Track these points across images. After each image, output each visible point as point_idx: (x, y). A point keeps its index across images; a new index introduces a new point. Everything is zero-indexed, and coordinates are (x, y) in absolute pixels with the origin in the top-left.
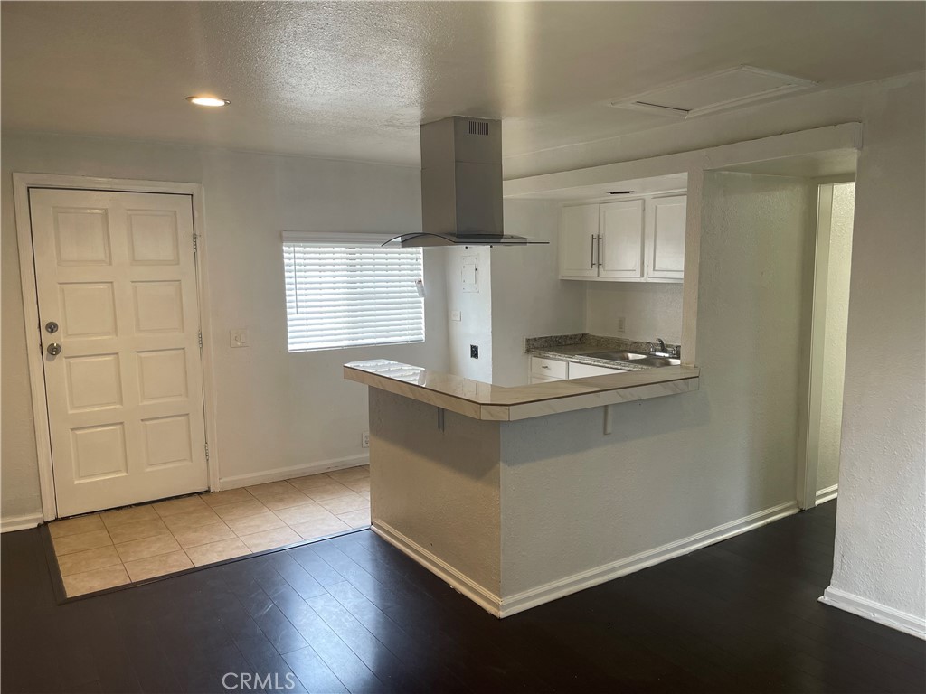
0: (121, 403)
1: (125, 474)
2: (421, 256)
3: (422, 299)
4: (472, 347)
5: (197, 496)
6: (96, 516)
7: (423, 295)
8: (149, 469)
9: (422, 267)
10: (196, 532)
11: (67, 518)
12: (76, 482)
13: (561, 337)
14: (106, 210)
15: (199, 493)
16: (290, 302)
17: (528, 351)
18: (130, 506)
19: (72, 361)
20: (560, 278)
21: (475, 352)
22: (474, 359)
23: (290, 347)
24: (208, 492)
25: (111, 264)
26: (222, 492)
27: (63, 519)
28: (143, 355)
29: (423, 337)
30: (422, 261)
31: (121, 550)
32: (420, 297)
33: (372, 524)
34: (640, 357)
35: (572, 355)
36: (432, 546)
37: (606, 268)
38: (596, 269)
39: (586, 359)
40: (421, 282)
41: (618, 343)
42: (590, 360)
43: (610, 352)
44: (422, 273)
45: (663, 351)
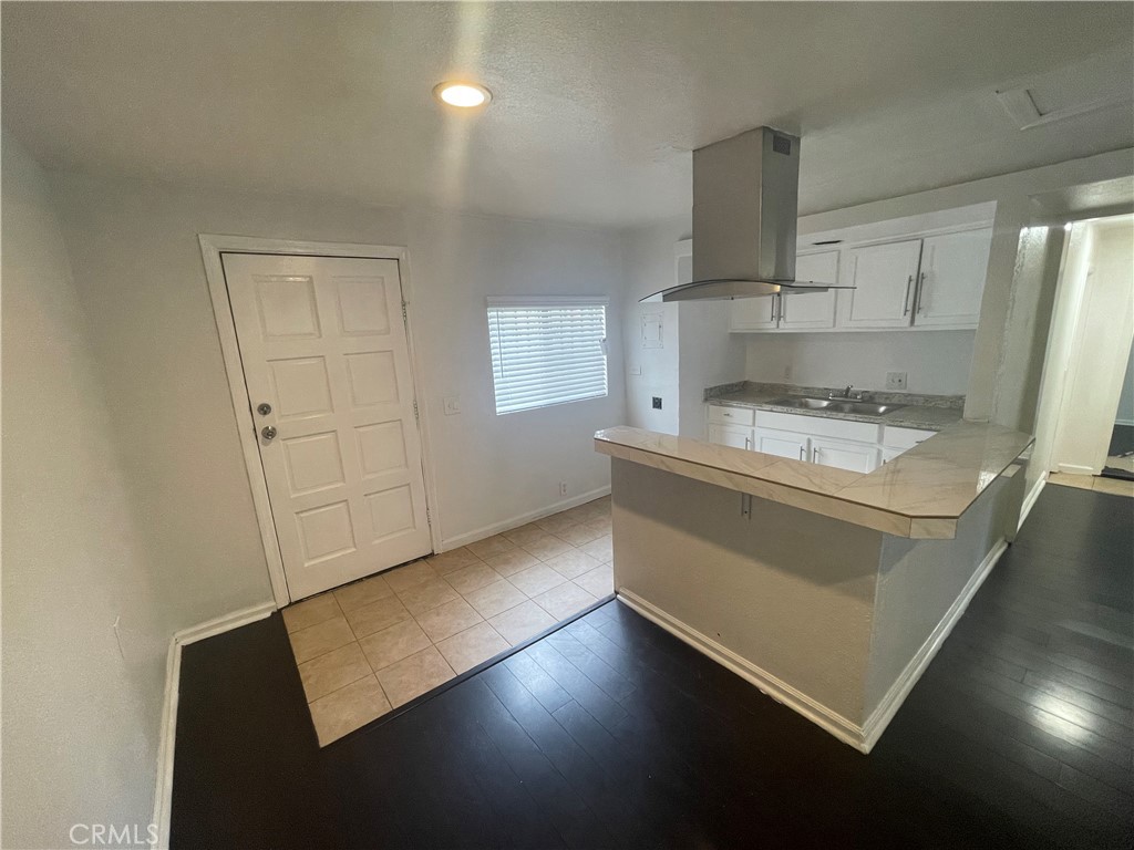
0: (344, 481)
1: (354, 549)
2: (604, 317)
3: (605, 357)
4: (654, 399)
5: (423, 561)
6: (330, 595)
7: (607, 353)
8: (377, 542)
9: (604, 327)
10: (438, 615)
11: (301, 601)
12: (306, 565)
13: (729, 385)
14: (311, 277)
15: (424, 558)
16: (496, 366)
17: (706, 400)
18: (360, 580)
19: (289, 442)
20: (730, 331)
21: (657, 403)
22: (656, 409)
23: (498, 410)
24: (432, 554)
25: (321, 336)
26: (447, 554)
27: (297, 602)
28: (361, 430)
29: (606, 391)
30: (604, 323)
31: (367, 648)
32: (603, 354)
33: (617, 593)
34: (825, 403)
35: (760, 403)
36: (718, 637)
37: (788, 320)
38: (775, 321)
39: (779, 408)
40: (604, 340)
41: (786, 388)
42: (785, 409)
43: (786, 397)
44: (604, 332)
45: (846, 396)
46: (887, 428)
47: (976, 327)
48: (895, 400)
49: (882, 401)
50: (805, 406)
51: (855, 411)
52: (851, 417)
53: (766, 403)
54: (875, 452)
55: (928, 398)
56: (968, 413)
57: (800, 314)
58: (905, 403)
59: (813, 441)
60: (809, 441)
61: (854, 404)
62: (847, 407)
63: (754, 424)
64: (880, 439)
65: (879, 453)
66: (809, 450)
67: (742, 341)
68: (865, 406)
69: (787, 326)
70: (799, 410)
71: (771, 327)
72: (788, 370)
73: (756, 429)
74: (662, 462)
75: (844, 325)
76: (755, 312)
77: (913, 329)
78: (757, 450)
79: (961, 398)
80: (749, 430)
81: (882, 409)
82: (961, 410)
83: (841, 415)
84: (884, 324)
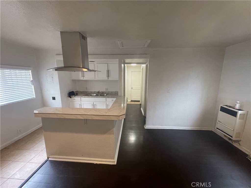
2: (31, 73)
3: (33, 86)
4: (53, 97)
7: (33, 85)
9: (31, 77)
20: (72, 79)
21: (54, 98)
22: (54, 100)
29: (35, 97)
30: (31, 75)
32: (32, 85)
33: (48, 158)
34: (95, 95)
35: (82, 96)
36: (82, 156)
37: (85, 77)
38: (83, 77)
39: (86, 97)
40: (32, 81)
41: (86, 92)
42: (88, 96)
43: (87, 94)
44: (32, 78)
45: (99, 93)
46: (107, 98)
47: (118, 80)
48: (107, 93)
49: (105, 93)
50: (91, 95)
51: (101, 96)
52: (101, 97)
53: (83, 96)
54: (105, 103)
55: (112, 92)
56: (119, 95)
57: (88, 76)
58: (108, 93)
59: (94, 103)
60: (93, 103)
61: (100, 94)
62: (99, 95)
63: (81, 101)
64: (106, 101)
65: (106, 103)
66: (94, 105)
67: (75, 81)
68: (102, 94)
69: (85, 79)
70: (91, 97)
71: (82, 78)
72: (86, 88)
73: (82, 102)
74: (61, 116)
75: (97, 79)
76: (78, 75)
77: (108, 80)
78: (83, 107)
79: (118, 92)
80: (80, 102)
81: (105, 95)
82: (118, 94)
83: (99, 97)
84: (104, 79)
